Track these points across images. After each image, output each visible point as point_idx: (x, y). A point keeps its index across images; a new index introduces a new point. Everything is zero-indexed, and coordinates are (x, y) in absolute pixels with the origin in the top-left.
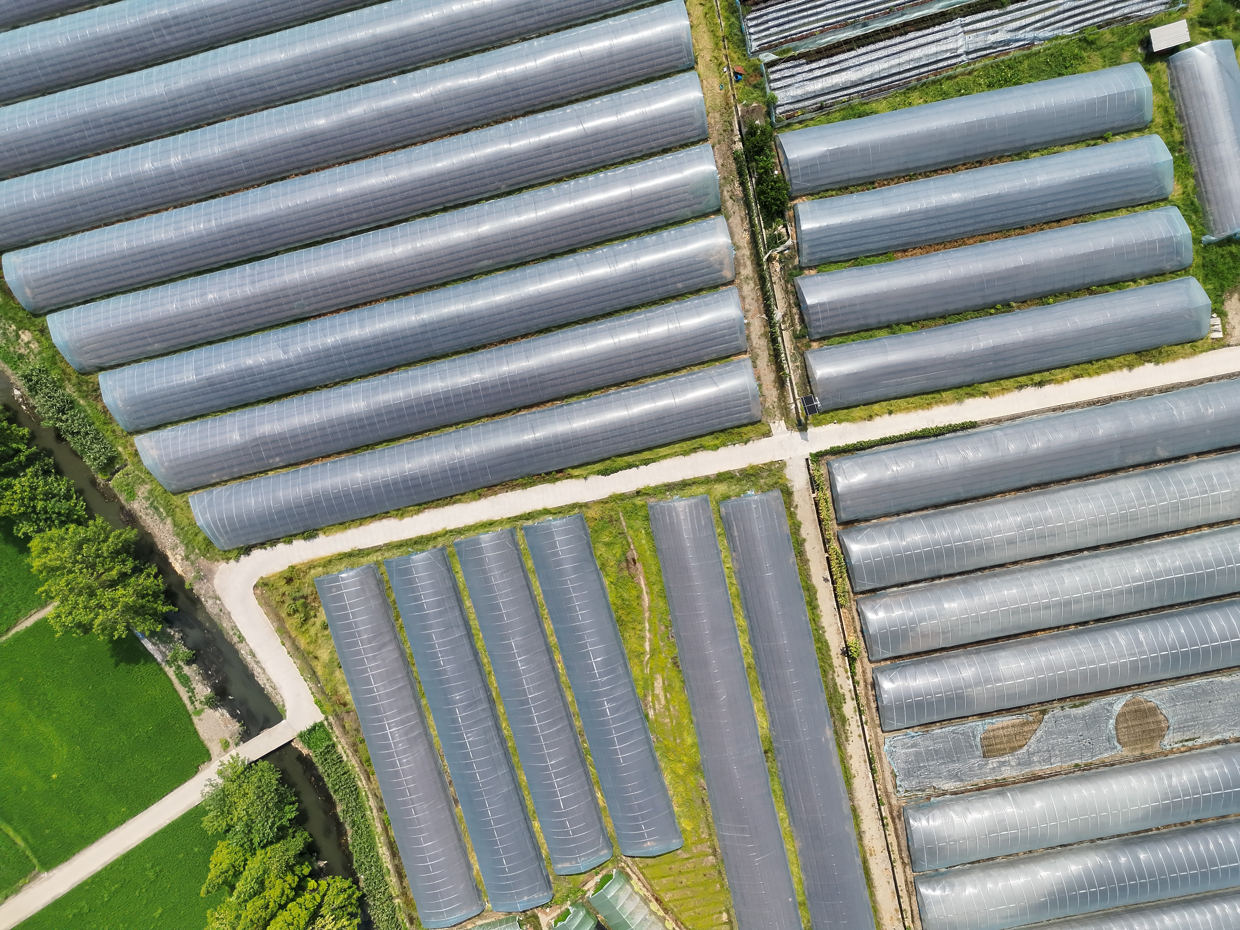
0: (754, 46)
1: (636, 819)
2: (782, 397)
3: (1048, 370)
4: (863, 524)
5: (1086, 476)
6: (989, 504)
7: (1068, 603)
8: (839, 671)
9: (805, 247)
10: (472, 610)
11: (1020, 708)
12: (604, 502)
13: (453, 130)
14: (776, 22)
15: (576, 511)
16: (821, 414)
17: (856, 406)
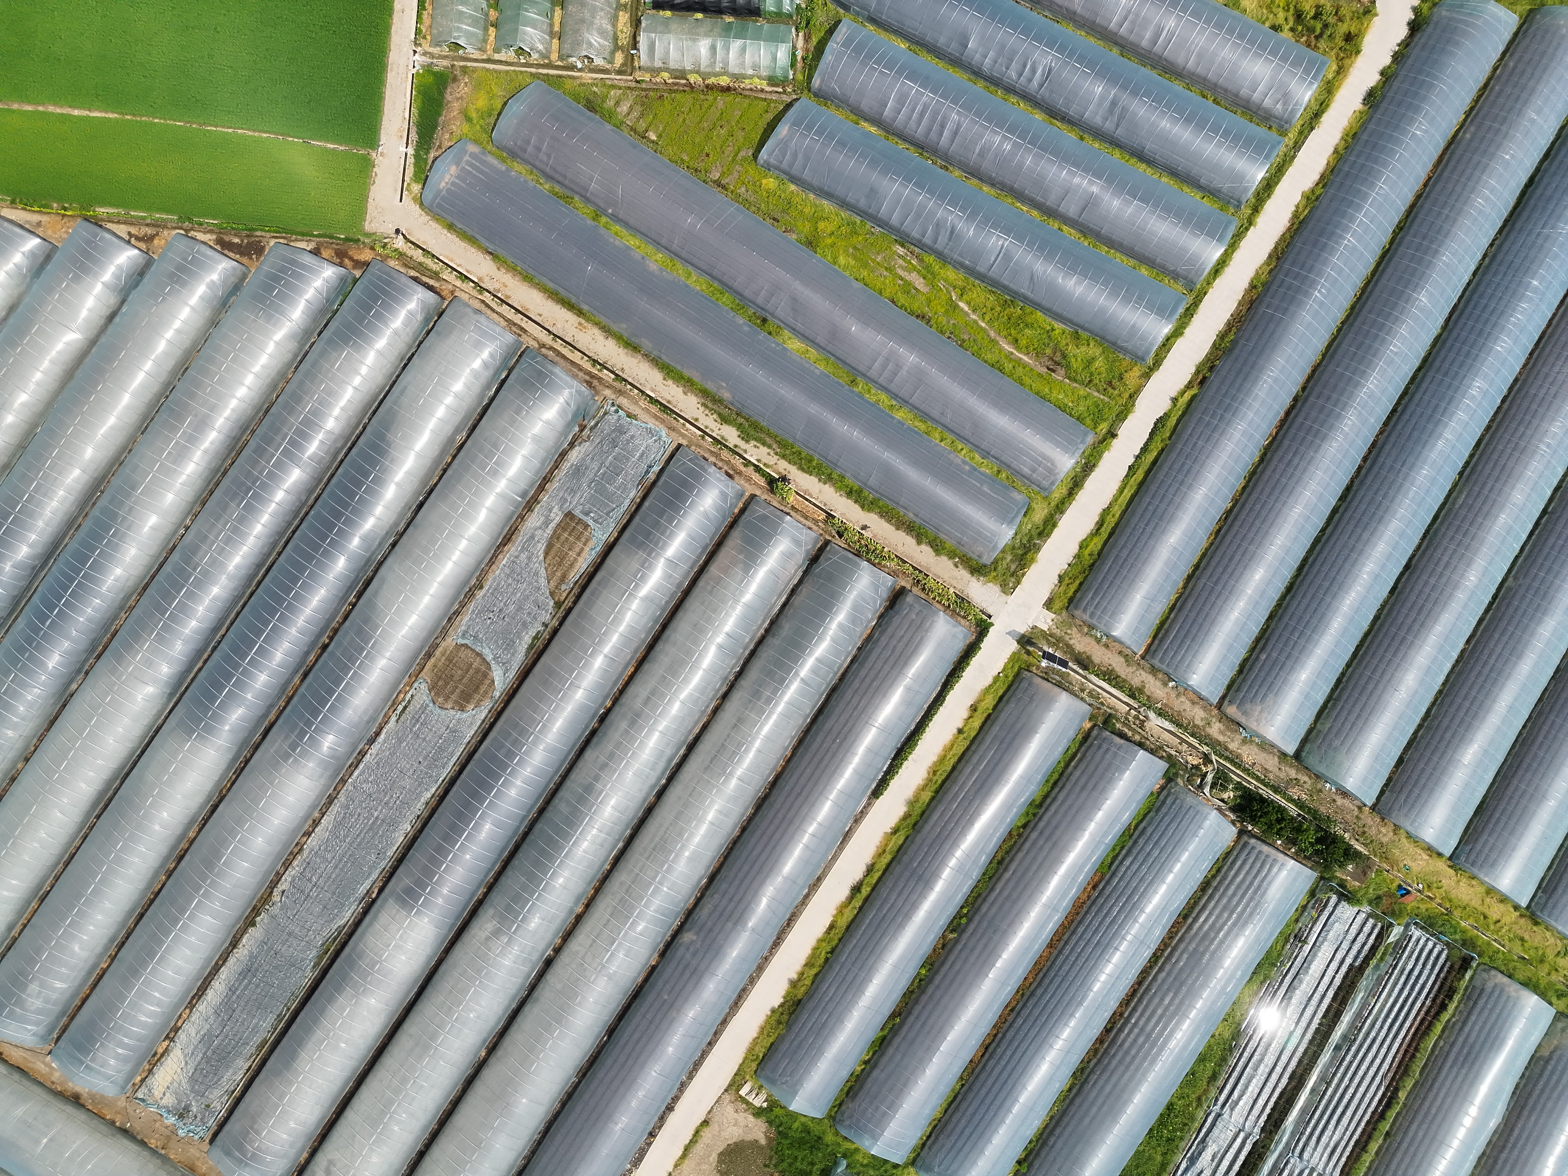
2: (1069, 651)
3: (861, 908)
6: (791, 739)
8: (772, 460)
9: (1189, 800)
11: (585, 586)
12: (1133, 397)
14: (1416, 973)
16: (1020, 668)
17: (995, 707)
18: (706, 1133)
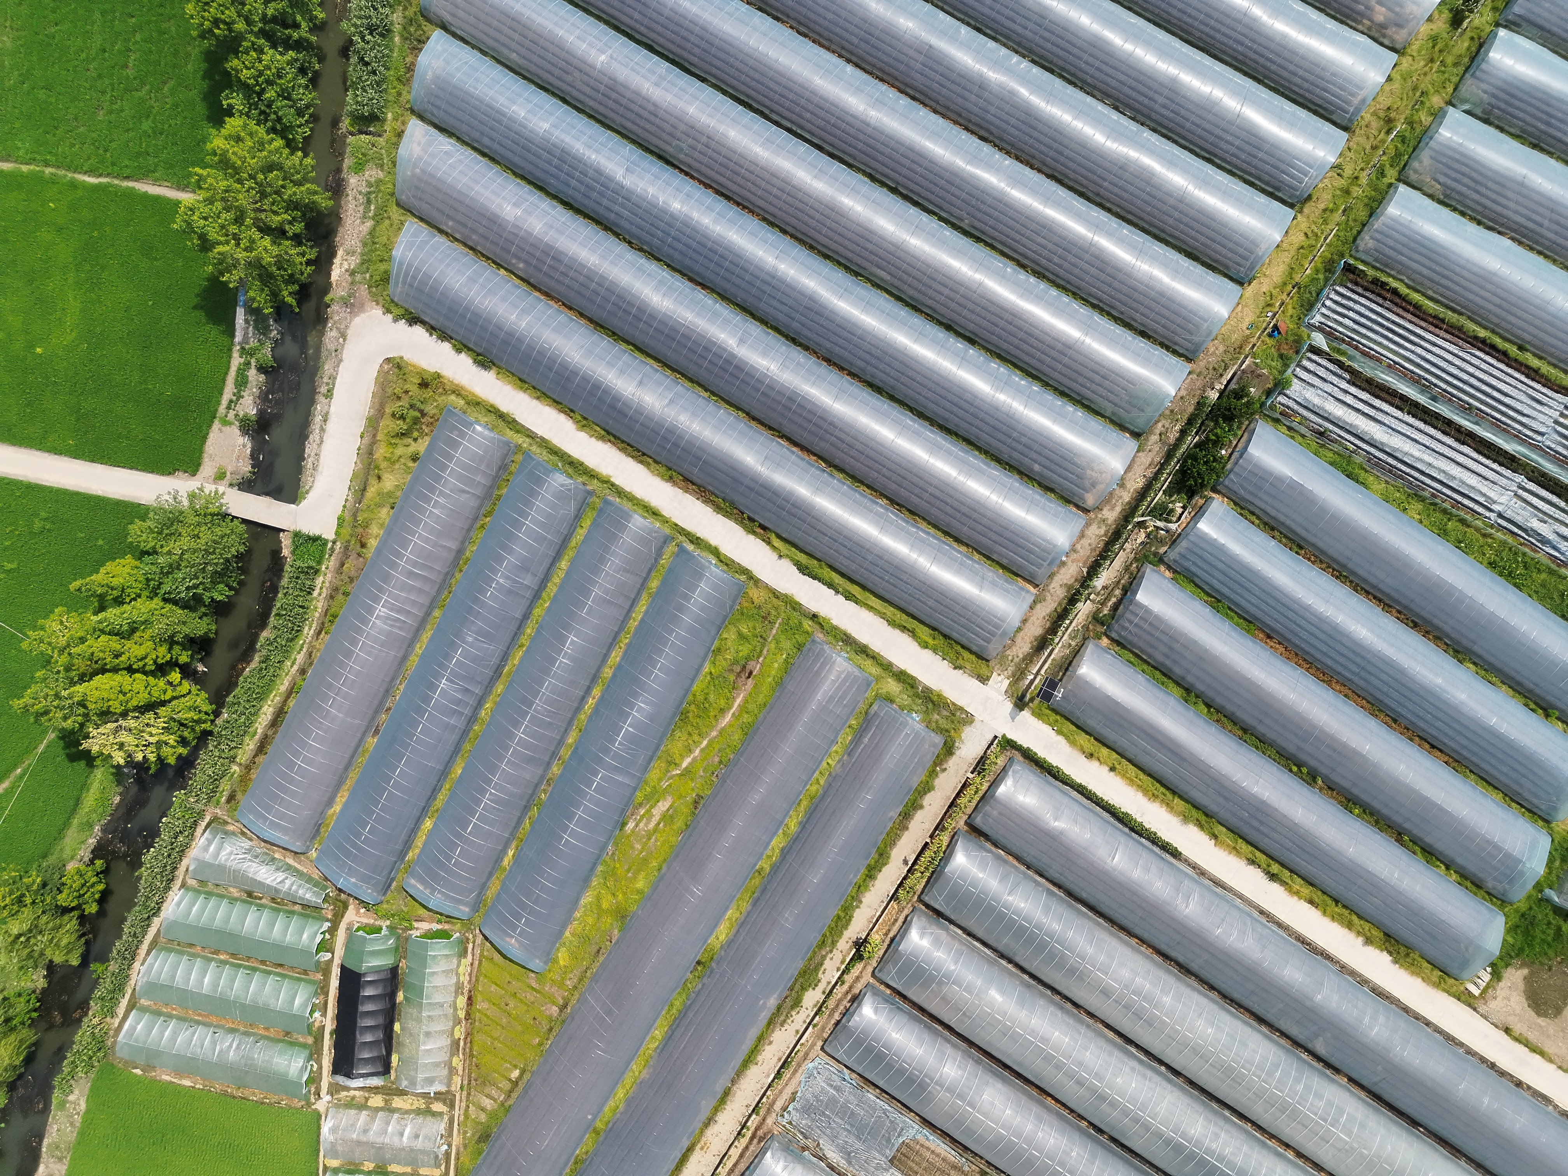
0: (1317, 319)
1: (523, 906)
2: (1029, 659)
3: (1291, 871)
4: (988, 845)
5: (1232, 1000)
6: (1120, 939)
7: (1102, 1098)
8: (837, 955)
9: (1183, 544)
10: (562, 574)
11: (966, 1149)
12: (775, 594)
13: (971, 126)
14: (1357, 317)
15: (743, 578)
16: (1049, 708)
17: (1087, 733)
18: (1518, 1028)
